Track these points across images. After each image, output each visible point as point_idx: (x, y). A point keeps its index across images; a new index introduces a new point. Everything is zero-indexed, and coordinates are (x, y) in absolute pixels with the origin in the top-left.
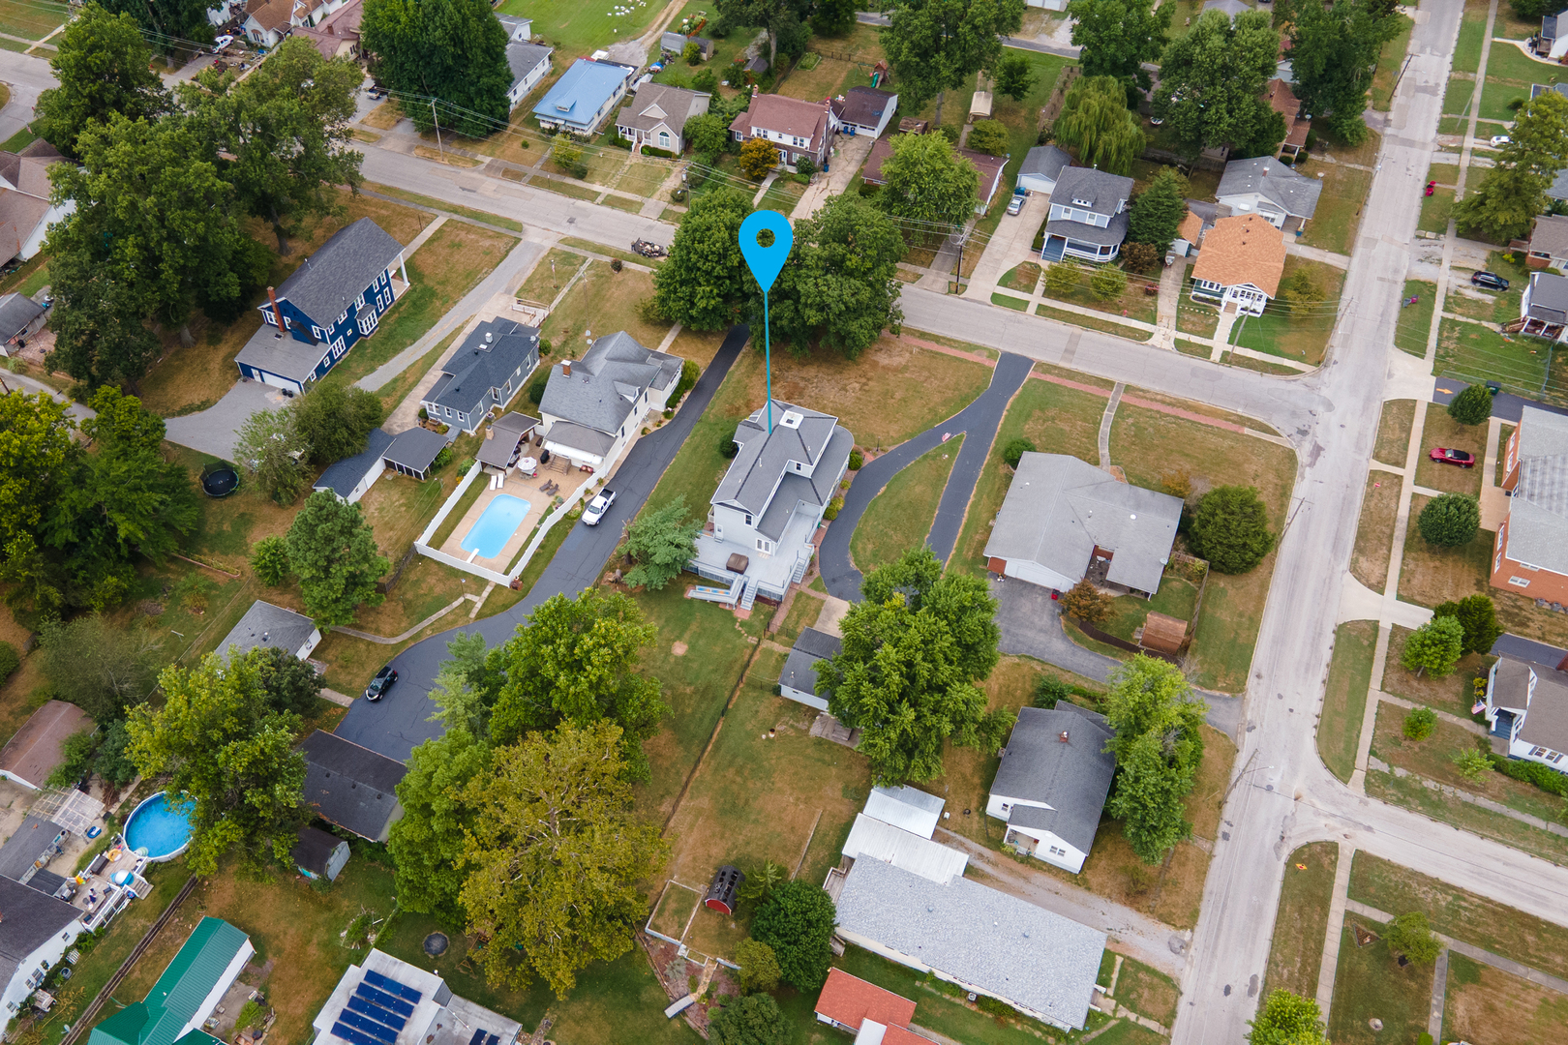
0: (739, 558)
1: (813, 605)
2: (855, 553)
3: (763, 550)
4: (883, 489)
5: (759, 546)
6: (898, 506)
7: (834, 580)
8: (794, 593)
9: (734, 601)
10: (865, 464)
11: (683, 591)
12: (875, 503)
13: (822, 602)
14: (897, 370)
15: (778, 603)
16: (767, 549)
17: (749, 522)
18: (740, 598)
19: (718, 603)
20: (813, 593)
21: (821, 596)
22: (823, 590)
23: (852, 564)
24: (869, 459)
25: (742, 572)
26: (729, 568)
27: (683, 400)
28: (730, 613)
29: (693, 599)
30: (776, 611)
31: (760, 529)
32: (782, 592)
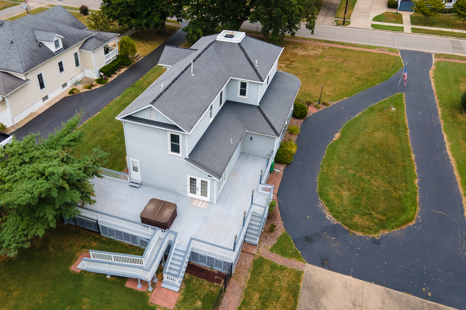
0: (162, 205)
1: (284, 281)
2: (328, 202)
3: (198, 195)
4: (337, 135)
5: (193, 190)
6: (362, 150)
7: (308, 239)
8: (250, 260)
9: (148, 276)
10: (309, 115)
11: (72, 259)
12: (334, 147)
13: (298, 274)
14: (315, 57)
15: (226, 278)
16: (204, 193)
17: (175, 148)
18: (160, 270)
19: (123, 279)
20: (280, 260)
21: (295, 264)
22: (294, 255)
23: (329, 216)
24: (311, 111)
25: (165, 226)
26: (145, 221)
27: (119, 73)
28: (143, 297)
29: (84, 272)
30: (222, 292)
31: (192, 158)
32: (231, 257)
